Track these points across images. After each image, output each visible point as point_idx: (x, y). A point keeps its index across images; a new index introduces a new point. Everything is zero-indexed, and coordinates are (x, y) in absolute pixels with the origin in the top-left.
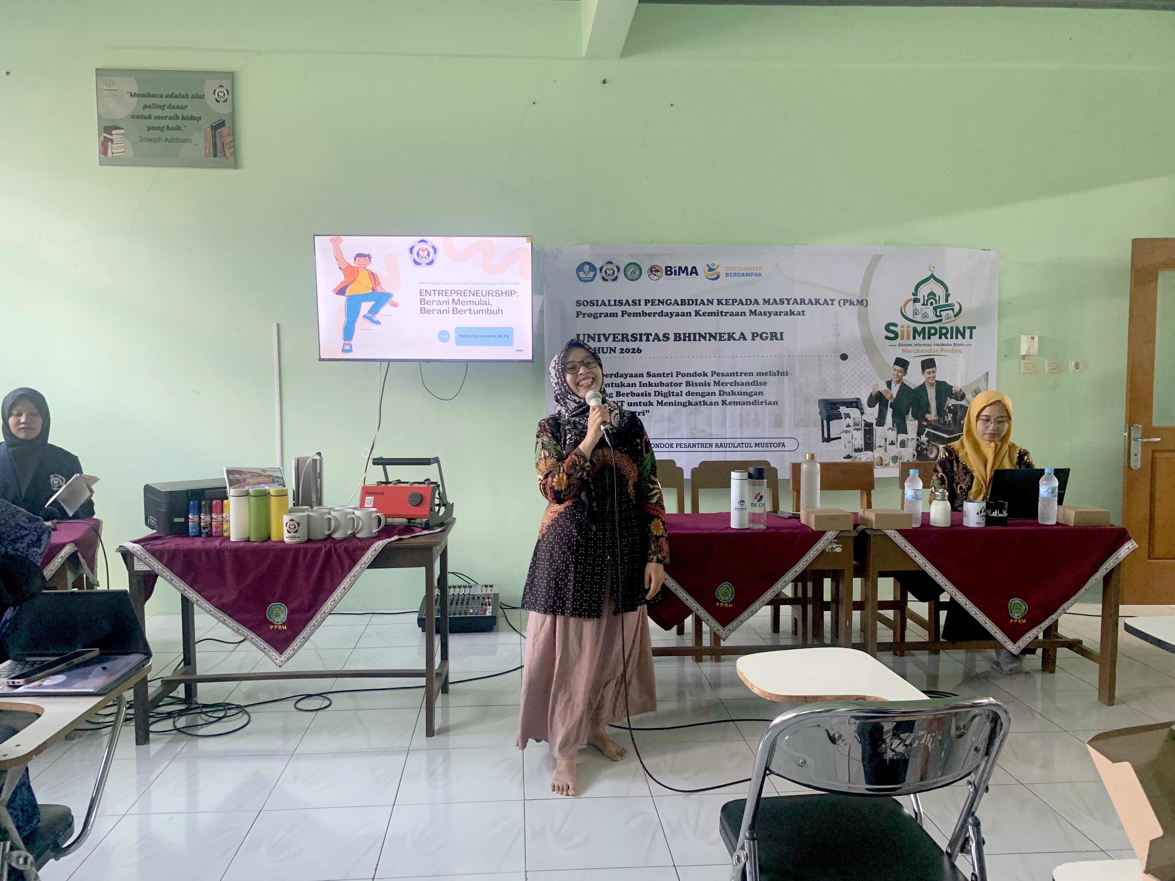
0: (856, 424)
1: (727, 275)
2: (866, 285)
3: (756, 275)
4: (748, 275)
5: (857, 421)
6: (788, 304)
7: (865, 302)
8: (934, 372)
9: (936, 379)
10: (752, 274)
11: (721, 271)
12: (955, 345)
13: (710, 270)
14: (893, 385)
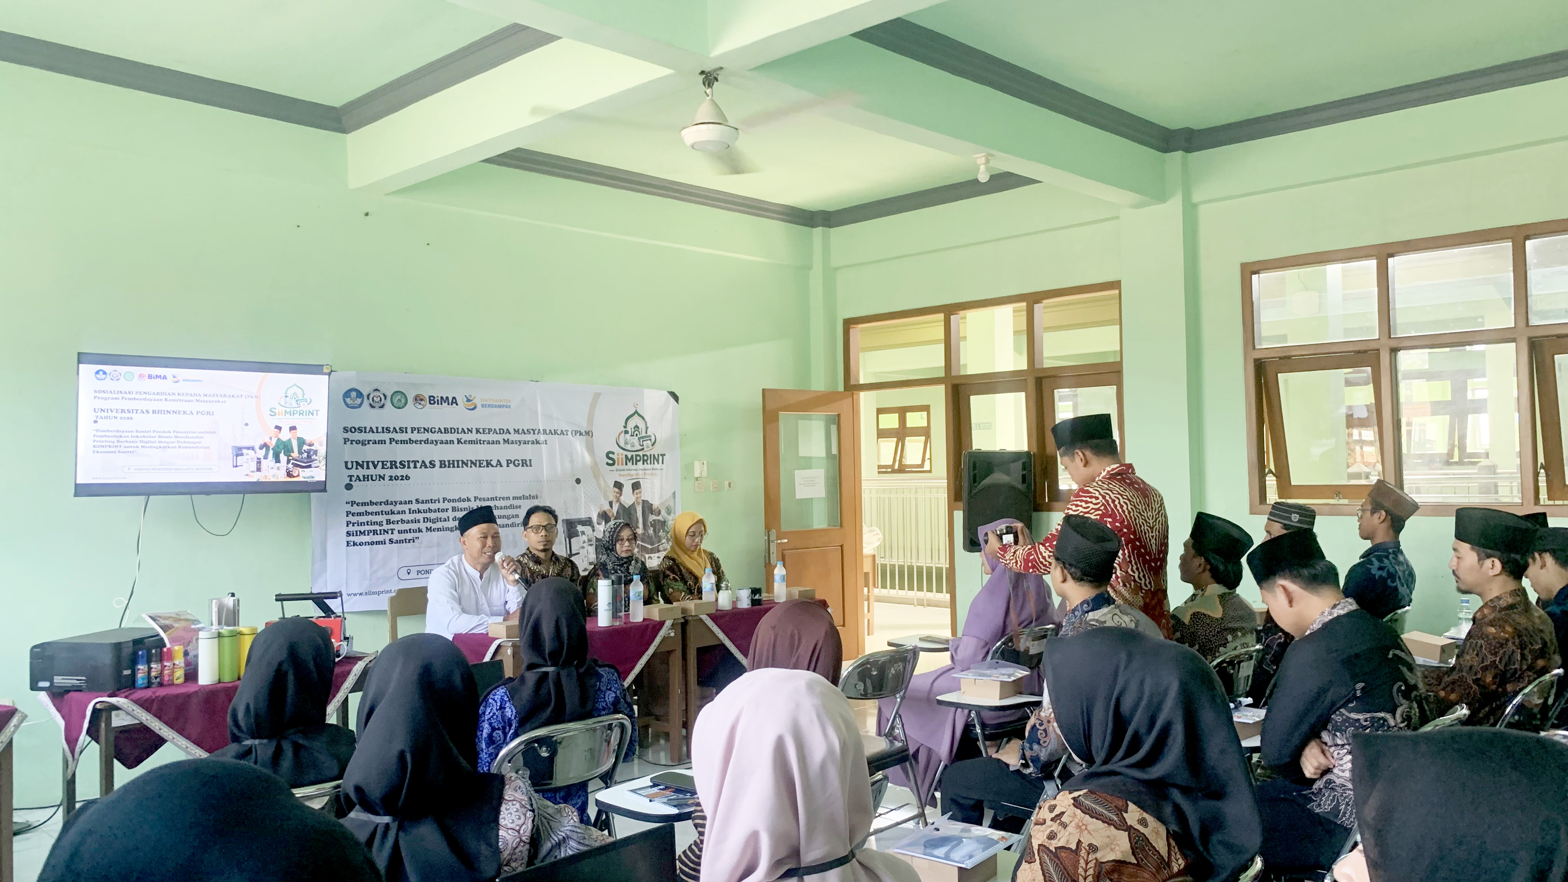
0: (589, 540)
1: (483, 406)
2: (591, 419)
3: (506, 407)
4: (500, 406)
5: (590, 537)
6: (534, 434)
7: (590, 433)
8: (640, 492)
9: (642, 498)
10: (504, 406)
11: (477, 401)
12: (653, 469)
13: (468, 400)
14: (614, 504)
